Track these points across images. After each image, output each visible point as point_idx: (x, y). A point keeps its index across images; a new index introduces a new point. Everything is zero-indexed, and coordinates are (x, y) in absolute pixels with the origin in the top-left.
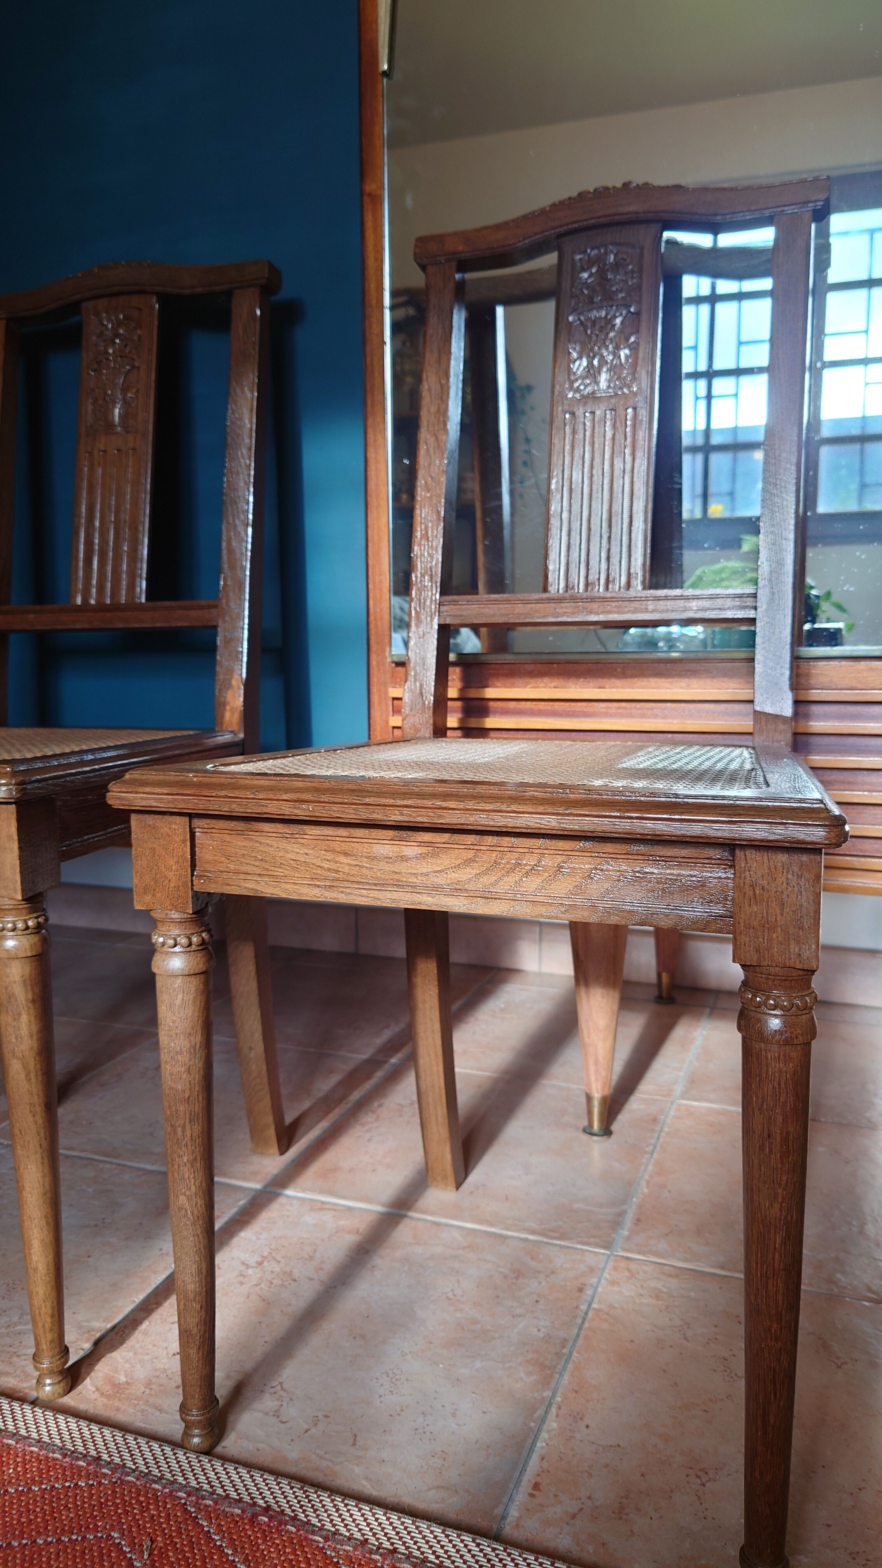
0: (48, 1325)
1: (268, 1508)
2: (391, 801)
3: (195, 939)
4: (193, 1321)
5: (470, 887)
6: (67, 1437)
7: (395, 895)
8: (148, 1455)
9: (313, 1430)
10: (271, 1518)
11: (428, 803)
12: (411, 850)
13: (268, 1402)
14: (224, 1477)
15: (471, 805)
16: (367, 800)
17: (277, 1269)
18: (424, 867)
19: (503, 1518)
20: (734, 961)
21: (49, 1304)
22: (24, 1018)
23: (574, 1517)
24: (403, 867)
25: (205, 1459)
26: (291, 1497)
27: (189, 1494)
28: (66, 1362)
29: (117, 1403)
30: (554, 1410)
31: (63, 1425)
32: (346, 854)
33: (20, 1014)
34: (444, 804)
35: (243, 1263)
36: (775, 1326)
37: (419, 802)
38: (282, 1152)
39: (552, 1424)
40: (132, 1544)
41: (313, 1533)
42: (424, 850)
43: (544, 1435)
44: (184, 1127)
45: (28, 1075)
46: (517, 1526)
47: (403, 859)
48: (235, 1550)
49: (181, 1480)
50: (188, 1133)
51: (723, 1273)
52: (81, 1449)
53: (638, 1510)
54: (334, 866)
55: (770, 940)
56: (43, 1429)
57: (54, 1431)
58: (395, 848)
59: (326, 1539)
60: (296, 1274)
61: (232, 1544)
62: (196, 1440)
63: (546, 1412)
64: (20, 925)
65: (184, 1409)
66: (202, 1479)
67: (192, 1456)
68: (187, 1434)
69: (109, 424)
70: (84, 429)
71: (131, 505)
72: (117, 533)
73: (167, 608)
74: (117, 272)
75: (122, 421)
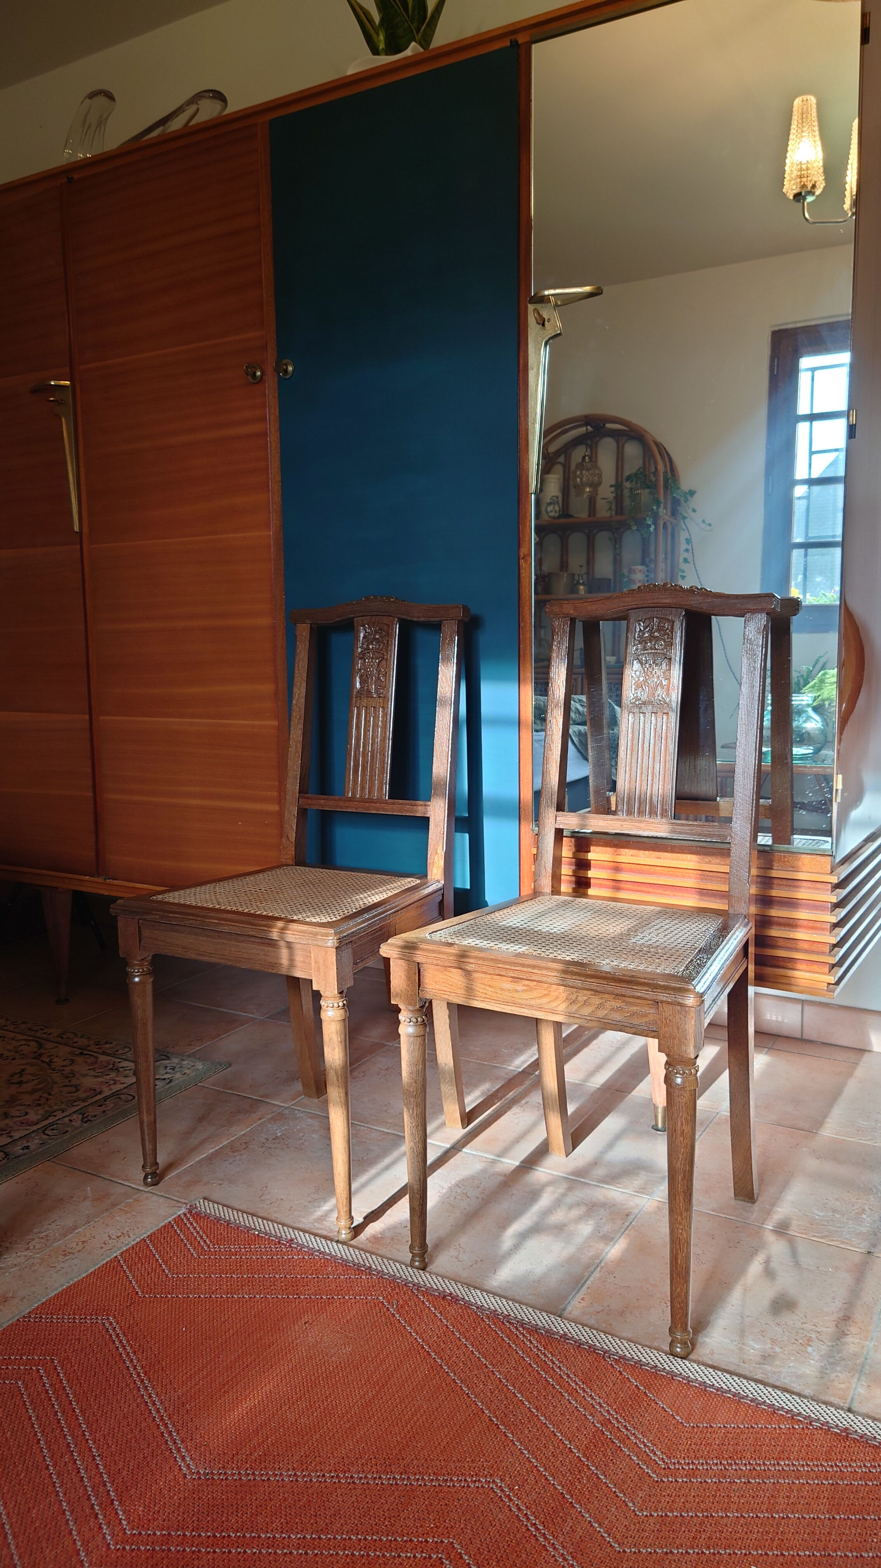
0: (344, 1203)
1: (451, 1294)
2: (509, 967)
3: (419, 1019)
4: (416, 1204)
5: (546, 1007)
6: (354, 1257)
7: (512, 1008)
8: (394, 1268)
9: (474, 1266)
10: (452, 1298)
11: (525, 969)
12: (520, 987)
13: (452, 1252)
14: (430, 1280)
15: (544, 972)
16: (499, 965)
17: (459, 1191)
18: (525, 996)
19: (564, 1310)
20: (660, 1050)
21: (345, 1192)
22: (337, 1050)
23: (598, 1312)
24: (516, 995)
25: (421, 1272)
26: (462, 1290)
27: (414, 1285)
28: (352, 1223)
29: (377, 1246)
30: (599, 1269)
31: (352, 1252)
32: (490, 986)
33: (334, 1048)
34: (533, 971)
35: (440, 1186)
36: (679, 1218)
37: (522, 969)
38: (464, 1128)
39: (597, 1274)
40: (388, 1302)
41: (472, 1305)
42: (525, 988)
43: (591, 1279)
44: (413, 1109)
45: (337, 1078)
46: (570, 1313)
47: (517, 991)
48: (436, 1308)
49: (410, 1279)
50: (415, 1112)
51: (714, 1213)
52: (362, 1263)
53: (631, 1313)
54: (485, 991)
55: (673, 1043)
56: (343, 1253)
57: (348, 1255)
58: (512, 986)
59: (478, 1308)
60: (469, 1194)
61: (434, 1306)
62: (417, 1263)
63: (595, 1269)
64: (336, 1005)
65: (411, 1248)
66: (420, 1279)
67: (415, 1270)
68: (413, 1260)
69: (369, 692)
70: (355, 693)
71: (381, 740)
72: (372, 756)
73: (400, 804)
74: (376, 603)
75: (377, 690)
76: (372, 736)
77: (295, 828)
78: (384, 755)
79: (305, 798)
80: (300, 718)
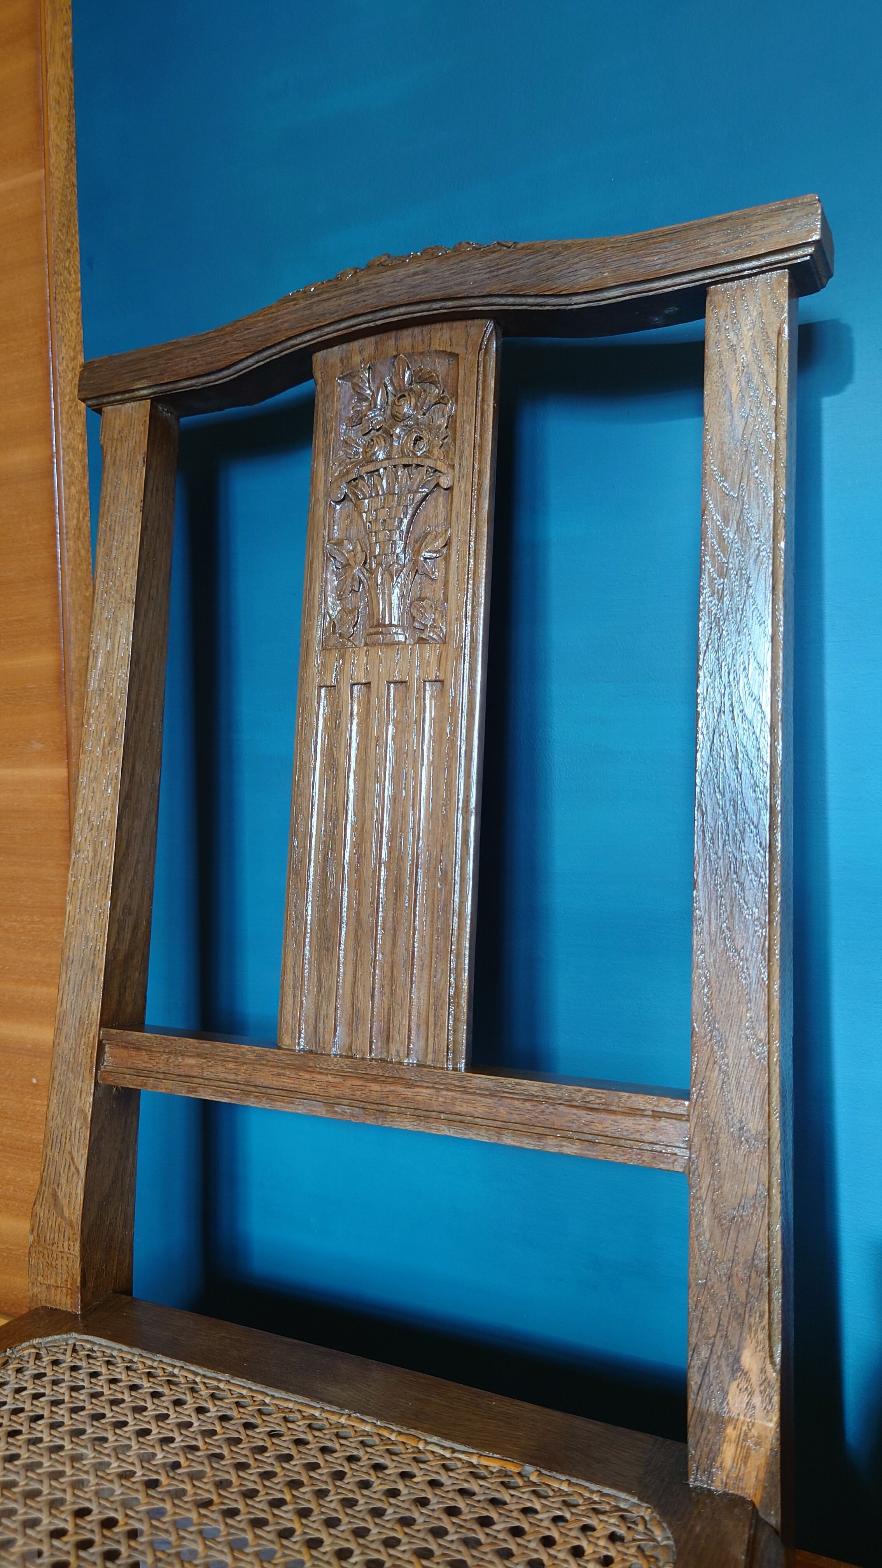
69: (378, 626)
70: (318, 634)
71: (431, 816)
72: (397, 886)
73: (530, 1098)
74: (402, 272)
75: (410, 619)
76: (394, 799)
77: (82, 1168)
78: (446, 877)
79: (128, 1045)
80: (111, 741)
